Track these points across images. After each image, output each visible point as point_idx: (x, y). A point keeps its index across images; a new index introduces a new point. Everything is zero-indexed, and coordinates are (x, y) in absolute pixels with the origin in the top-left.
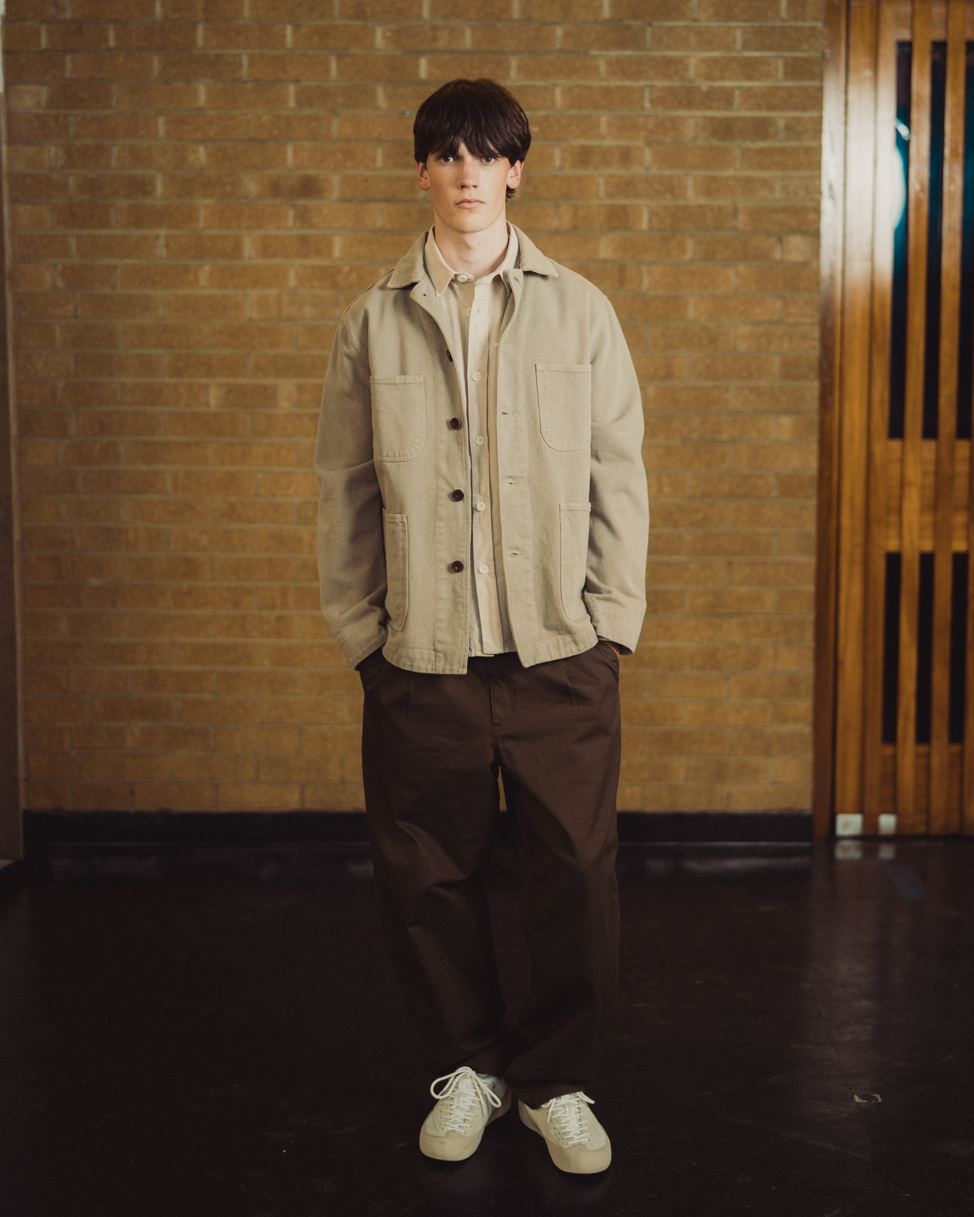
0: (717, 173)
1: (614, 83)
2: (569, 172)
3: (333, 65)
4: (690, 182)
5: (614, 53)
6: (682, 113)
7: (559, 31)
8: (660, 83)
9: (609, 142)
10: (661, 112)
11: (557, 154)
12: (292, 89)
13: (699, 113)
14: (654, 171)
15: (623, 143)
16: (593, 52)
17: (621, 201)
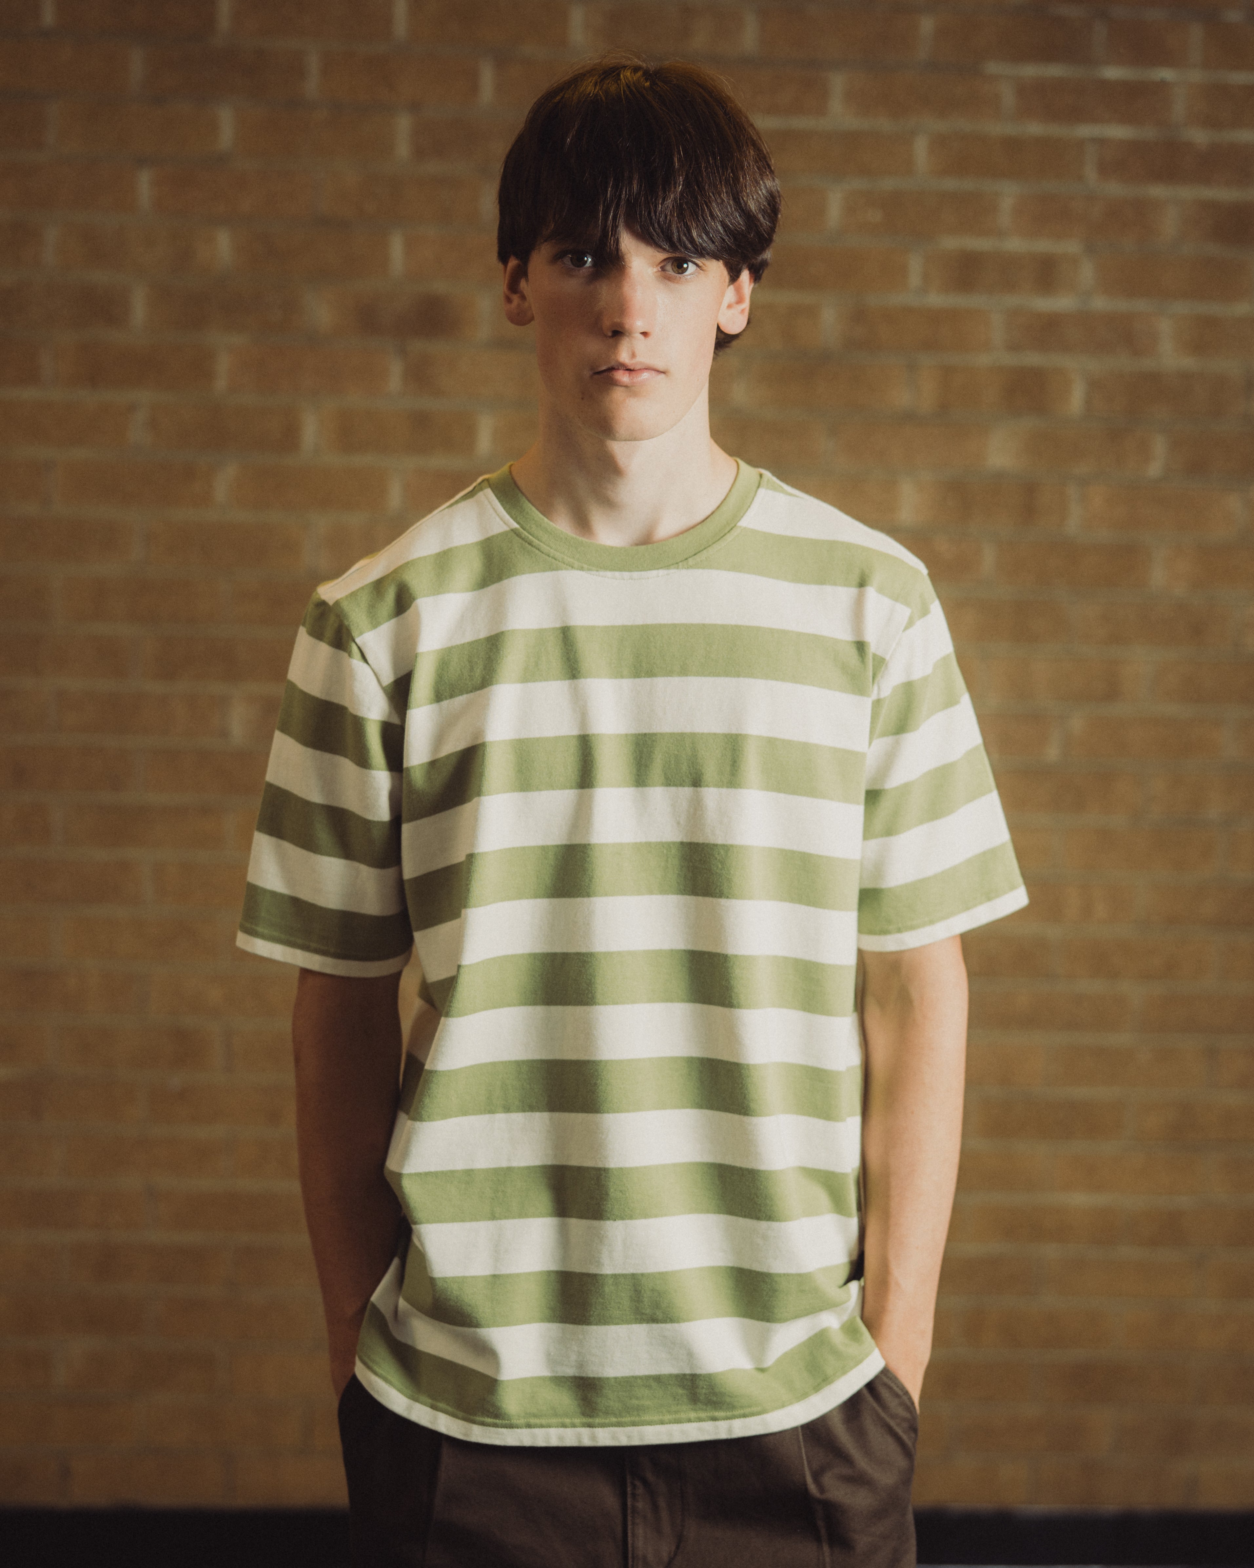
0: (1214, 309)
1: (1035, 129)
2: (936, 300)
3: (487, 77)
4: (1165, 327)
5: (1030, 71)
6: (1157, 191)
7: (927, 25)
8: (1118, 132)
9: (1015, 245)
10: (1115, 189)
11: (915, 265)
12: (404, 124)
13: (1188, 193)
14: (1100, 303)
15: (1043, 246)
16: (993, 67)
17: (1033, 359)
